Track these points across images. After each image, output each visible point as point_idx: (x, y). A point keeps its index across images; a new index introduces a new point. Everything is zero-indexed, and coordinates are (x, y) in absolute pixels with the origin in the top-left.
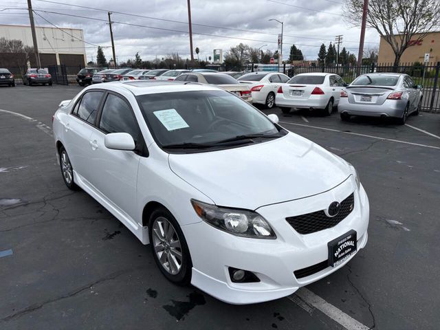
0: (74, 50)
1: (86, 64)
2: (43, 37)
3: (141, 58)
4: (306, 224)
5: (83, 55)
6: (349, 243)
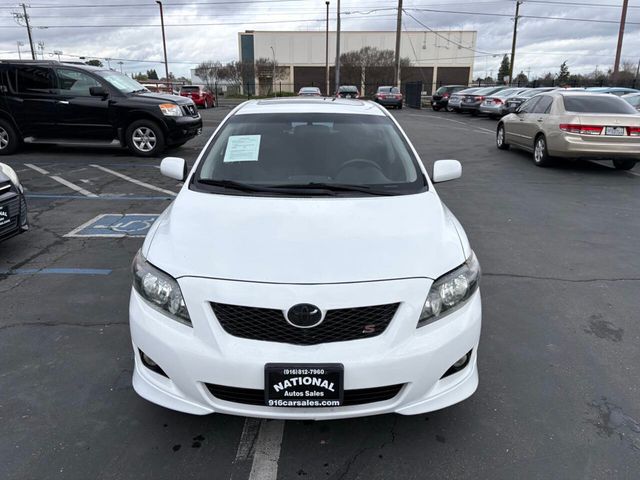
0: (458, 61)
1: (470, 81)
2: (423, 44)
3: (568, 70)
4: (241, 321)
5: (469, 68)
6: (316, 382)
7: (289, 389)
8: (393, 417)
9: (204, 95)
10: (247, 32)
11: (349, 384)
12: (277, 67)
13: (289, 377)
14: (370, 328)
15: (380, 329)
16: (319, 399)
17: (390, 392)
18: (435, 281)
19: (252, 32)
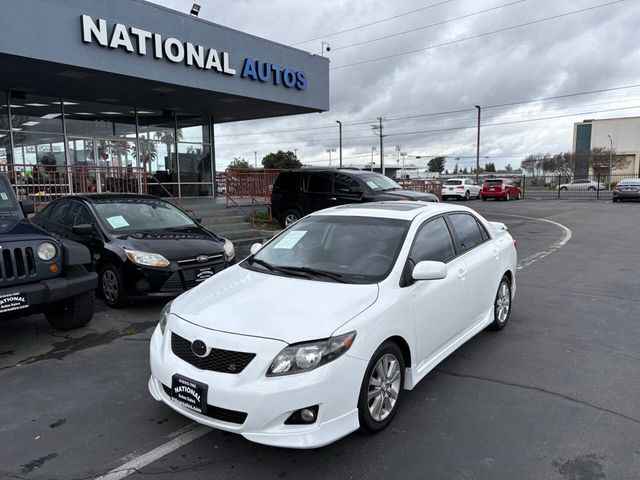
6: (193, 392)
7: (182, 393)
8: (239, 438)
9: (506, 188)
10: (585, 121)
11: (211, 401)
12: (614, 156)
13: (182, 385)
14: (232, 367)
15: (238, 370)
16: (190, 403)
17: (239, 417)
18: (291, 345)
19: (591, 121)
